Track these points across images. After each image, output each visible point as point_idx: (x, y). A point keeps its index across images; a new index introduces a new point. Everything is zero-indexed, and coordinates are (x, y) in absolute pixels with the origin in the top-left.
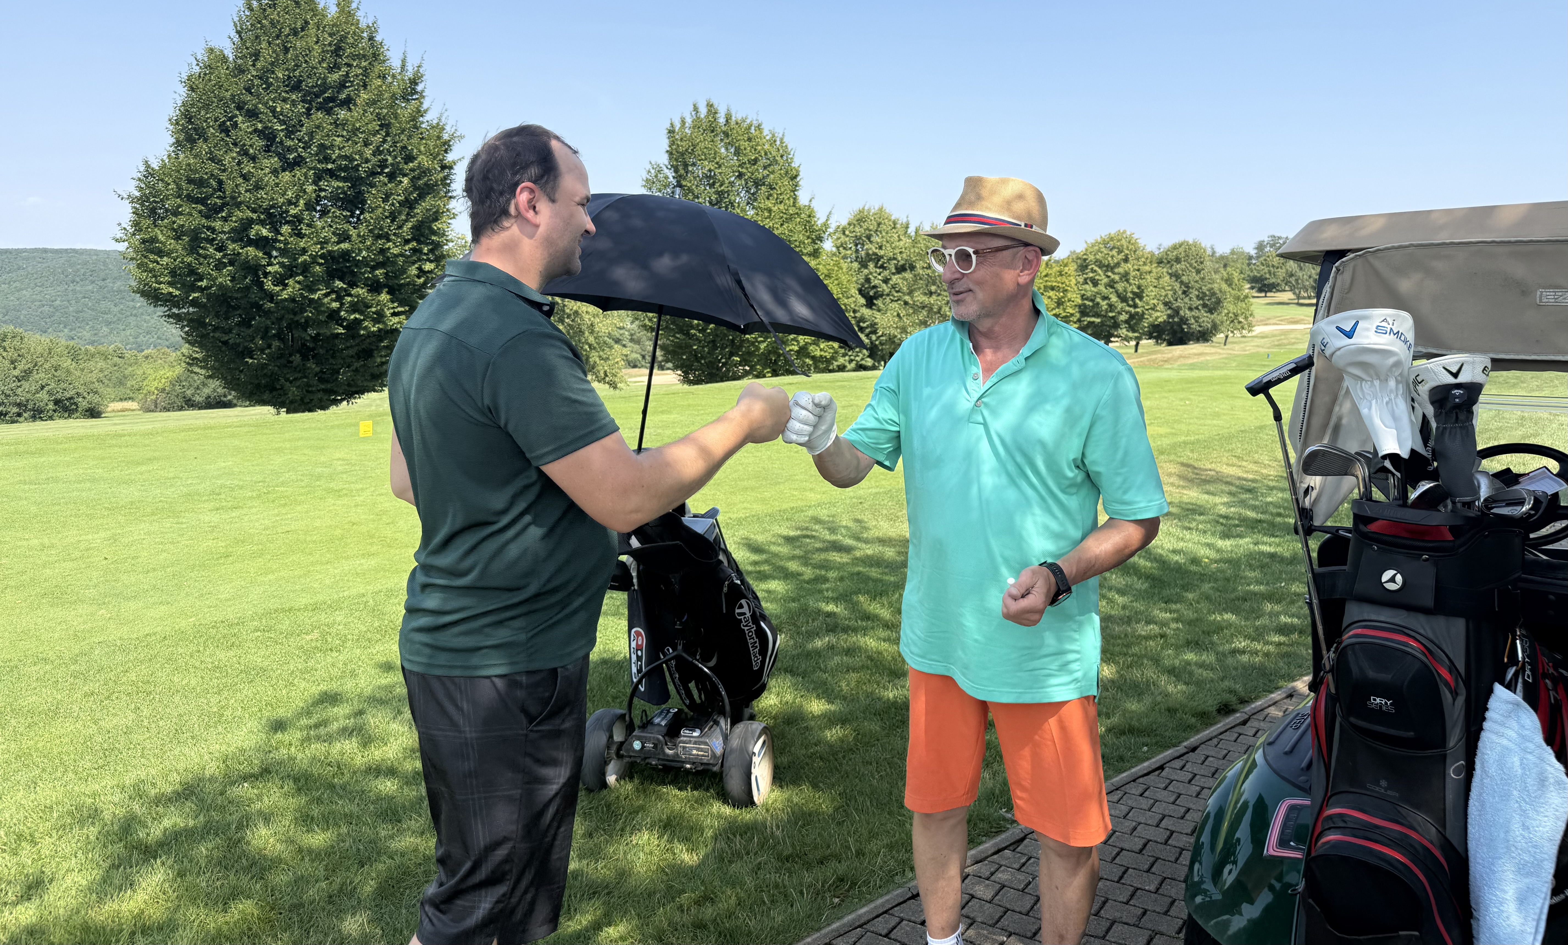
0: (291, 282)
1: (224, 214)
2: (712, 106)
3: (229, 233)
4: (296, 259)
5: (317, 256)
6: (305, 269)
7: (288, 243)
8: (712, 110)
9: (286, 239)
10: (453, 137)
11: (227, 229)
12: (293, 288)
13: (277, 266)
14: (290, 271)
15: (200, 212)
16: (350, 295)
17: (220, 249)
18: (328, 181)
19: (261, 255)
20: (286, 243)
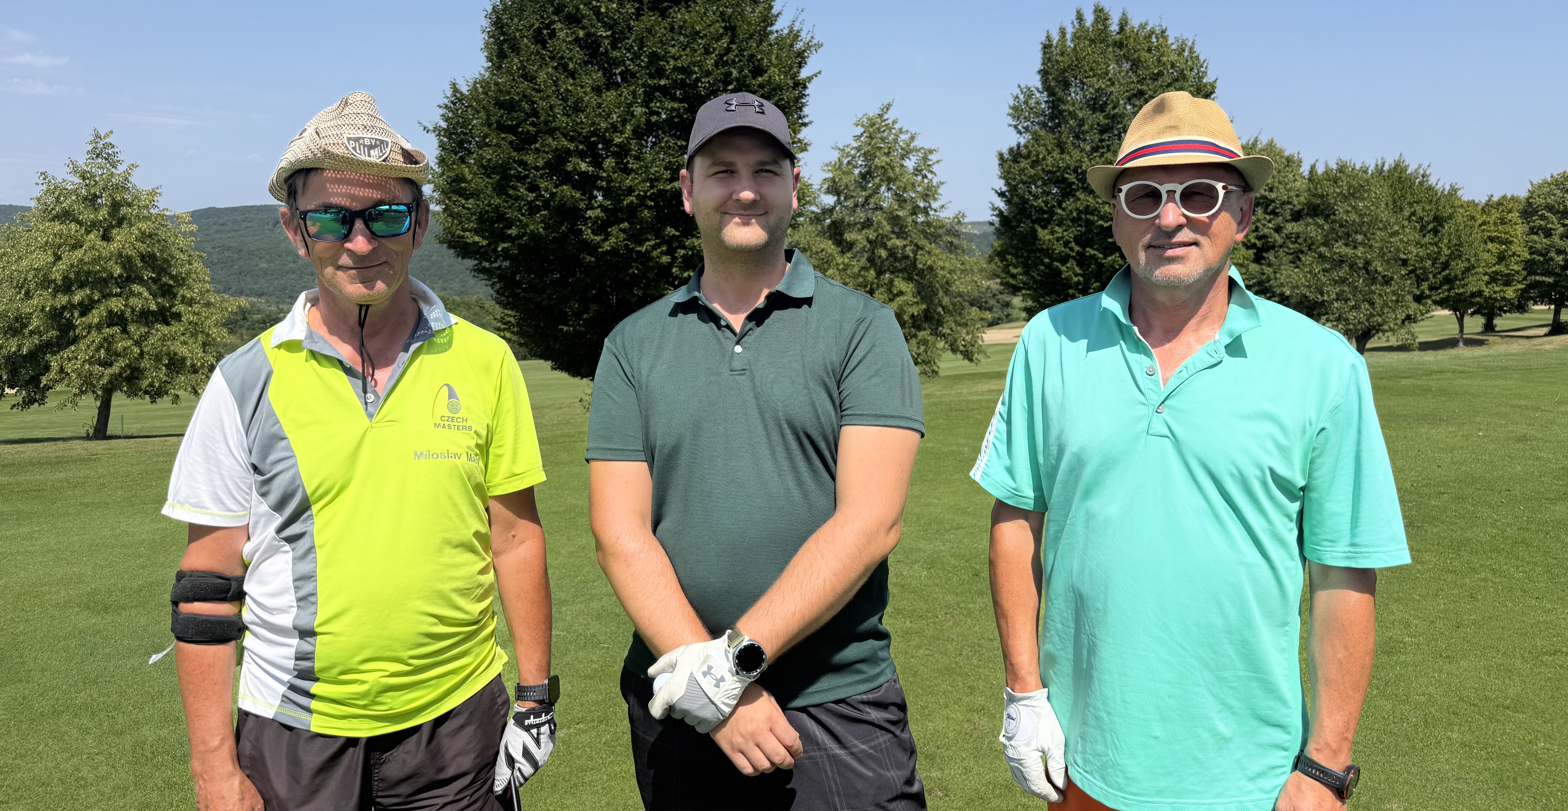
0: (613, 230)
1: (537, 145)
2: (1101, 10)
3: (544, 168)
4: (621, 201)
5: (645, 197)
6: (632, 212)
7: (612, 181)
8: (1101, 15)
9: (609, 176)
10: (808, 46)
11: (540, 163)
12: (616, 238)
13: (599, 210)
14: (612, 216)
15: (511, 143)
16: (684, 247)
17: (533, 188)
18: (661, 101)
19: (578, 195)
20: (609, 180)
